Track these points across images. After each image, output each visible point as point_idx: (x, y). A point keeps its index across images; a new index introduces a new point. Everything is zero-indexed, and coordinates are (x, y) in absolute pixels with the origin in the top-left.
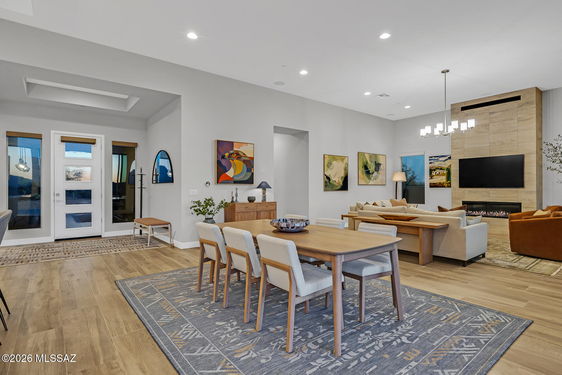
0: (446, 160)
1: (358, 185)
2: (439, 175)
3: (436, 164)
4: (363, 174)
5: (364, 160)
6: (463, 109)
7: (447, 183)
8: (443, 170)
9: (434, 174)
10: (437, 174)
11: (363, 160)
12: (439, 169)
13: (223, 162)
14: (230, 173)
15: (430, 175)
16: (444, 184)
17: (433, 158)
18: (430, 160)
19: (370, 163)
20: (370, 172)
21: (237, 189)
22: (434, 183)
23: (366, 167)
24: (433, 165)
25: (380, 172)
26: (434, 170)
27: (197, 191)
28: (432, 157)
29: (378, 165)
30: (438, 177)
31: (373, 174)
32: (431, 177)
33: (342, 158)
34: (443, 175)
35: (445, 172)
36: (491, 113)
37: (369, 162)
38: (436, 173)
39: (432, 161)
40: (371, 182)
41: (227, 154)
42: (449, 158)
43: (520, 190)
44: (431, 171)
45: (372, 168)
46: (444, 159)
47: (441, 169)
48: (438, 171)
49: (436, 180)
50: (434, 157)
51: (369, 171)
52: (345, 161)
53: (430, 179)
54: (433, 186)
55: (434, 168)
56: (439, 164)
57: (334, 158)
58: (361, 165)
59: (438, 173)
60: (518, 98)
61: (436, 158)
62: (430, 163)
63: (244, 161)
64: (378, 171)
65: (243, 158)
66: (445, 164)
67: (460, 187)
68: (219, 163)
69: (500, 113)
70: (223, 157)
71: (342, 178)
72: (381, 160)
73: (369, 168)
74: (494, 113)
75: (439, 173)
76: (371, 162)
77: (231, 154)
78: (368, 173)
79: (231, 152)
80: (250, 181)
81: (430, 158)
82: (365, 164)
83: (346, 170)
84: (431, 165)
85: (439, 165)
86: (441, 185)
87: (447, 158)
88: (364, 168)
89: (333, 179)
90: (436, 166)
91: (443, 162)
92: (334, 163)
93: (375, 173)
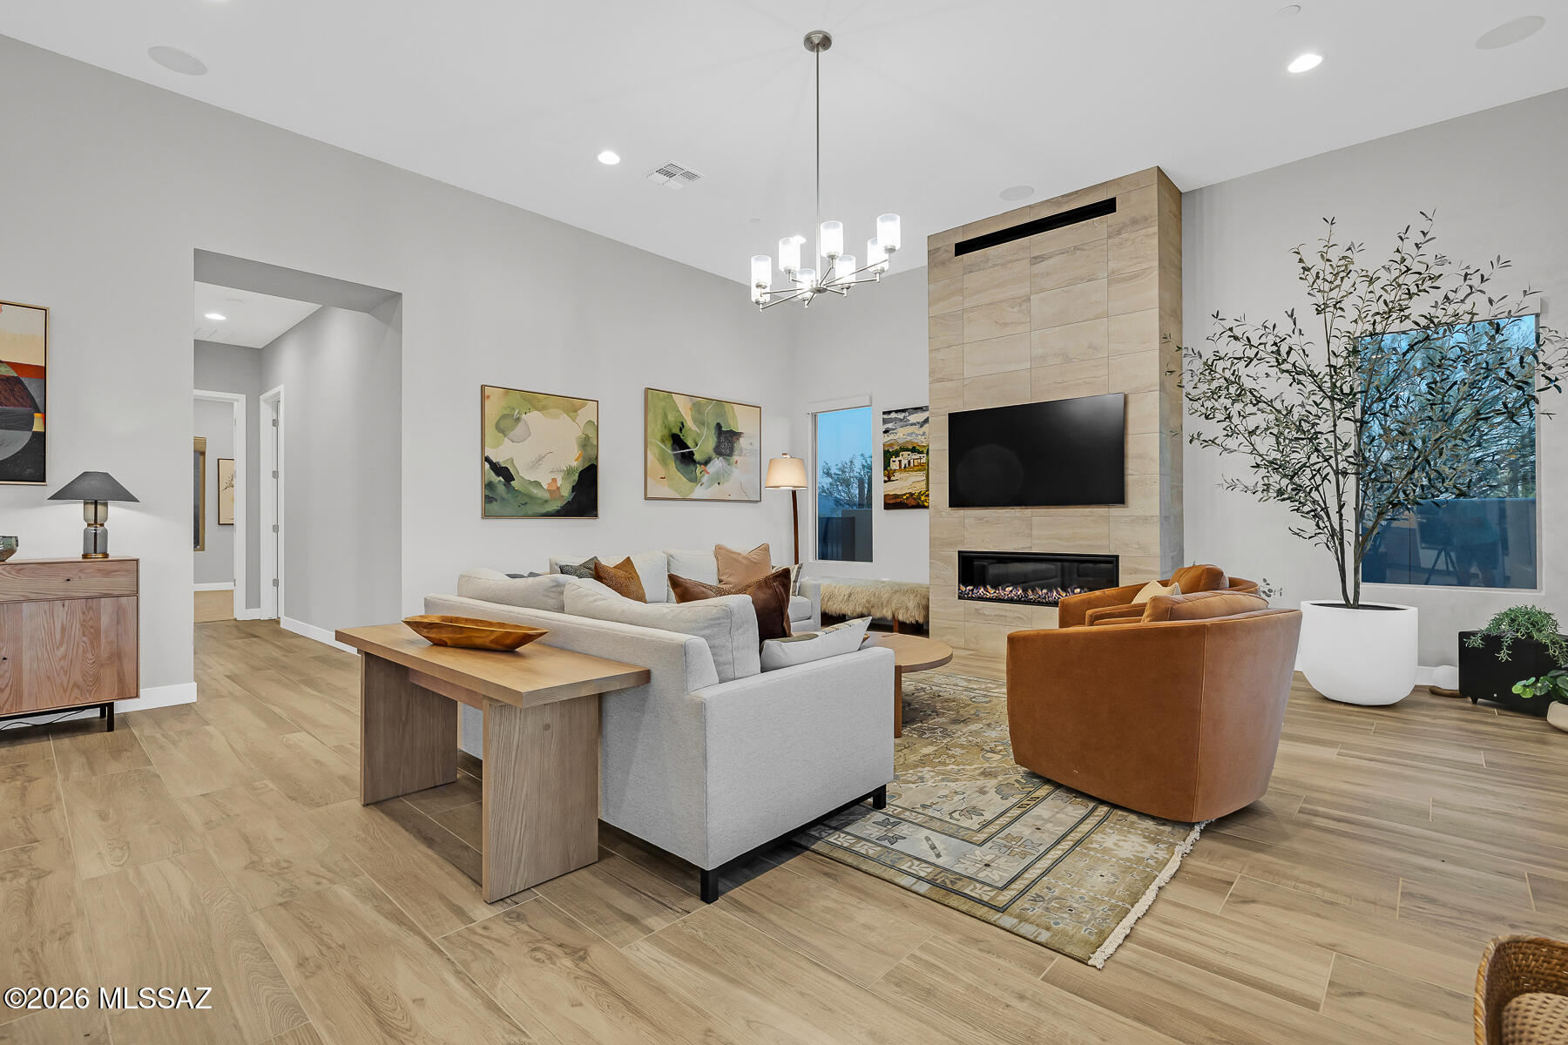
0: (928, 422)
1: (646, 499)
2: (908, 468)
3: (901, 435)
4: (664, 463)
5: (671, 418)
6: (961, 249)
8: (920, 453)
9: (894, 466)
10: (903, 466)
11: (665, 416)
12: (907, 450)
15: (885, 469)
16: (923, 498)
17: (893, 415)
18: (885, 422)
19: (694, 428)
20: (697, 457)
22: (896, 496)
23: (677, 441)
24: (892, 437)
25: (735, 458)
26: (897, 454)
28: (889, 413)
29: (727, 437)
30: (905, 474)
31: (706, 463)
32: (889, 477)
33: (571, 405)
34: (921, 467)
35: (925, 459)
36: (1036, 260)
37: (690, 423)
38: (900, 461)
39: (890, 426)
40: (701, 492)
43: (1115, 511)
44: (888, 456)
45: (703, 445)
46: (921, 418)
47: (914, 450)
48: (905, 457)
49: (905, 484)
50: (897, 412)
51: (692, 453)
52: (587, 413)
53: (885, 482)
54: (893, 503)
55: (896, 447)
56: (908, 435)
57: (530, 400)
58: (658, 431)
59: (906, 462)
60: (1108, 207)
61: (901, 416)
62: (886, 432)
64: (730, 455)
66: (924, 434)
67: (951, 505)
69: (1058, 258)
71: (569, 471)
72: (740, 421)
73: (690, 443)
74: (1041, 258)
75: (909, 462)
76: (701, 423)
78: (687, 459)
81: (886, 416)
82: (676, 431)
83: (588, 444)
84: (887, 438)
85: (909, 438)
86: (913, 503)
87: (928, 414)
88: (669, 443)
89: (525, 474)
90: (900, 441)
91: (918, 426)
92: (533, 418)
93: (717, 464)
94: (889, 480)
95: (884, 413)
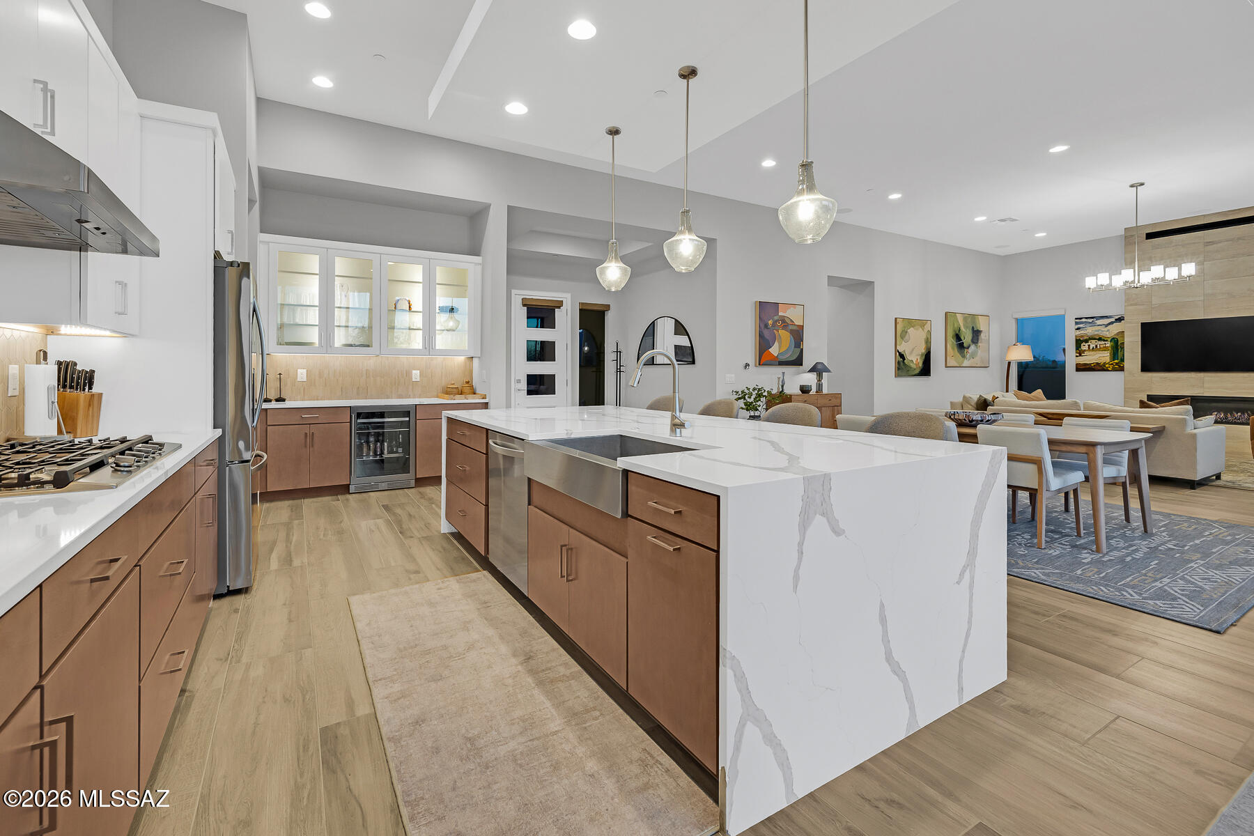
0: (1112, 323)
1: (946, 367)
2: (1096, 349)
3: (1090, 331)
4: (953, 349)
5: (956, 326)
6: (1150, 236)
7: (1112, 364)
8: (1104, 341)
9: (1084, 347)
10: (1091, 348)
11: (954, 324)
12: (1095, 339)
13: (766, 333)
14: (774, 350)
15: (1077, 349)
16: (1107, 366)
17: (1084, 320)
18: (1076, 323)
19: (964, 330)
20: (965, 345)
21: (784, 373)
22: (1086, 364)
23: (958, 337)
24: (1082, 332)
25: (979, 344)
26: (1086, 341)
27: (733, 375)
28: (1081, 319)
29: (976, 334)
30: (1094, 352)
31: (968, 348)
32: (1080, 353)
33: (922, 323)
34: (1105, 349)
35: (1108, 344)
36: (1207, 244)
37: (962, 328)
38: (1089, 346)
39: (1081, 326)
40: (966, 363)
41: (770, 322)
42: (1116, 320)
44: (1079, 342)
45: (967, 338)
46: (1106, 321)
47: (1100, 339)
48: (1093, 344)
49: (1089, 358)
50: (1086, 318)
51: (963, 343)
52: (927, 327)
53: (1077, 356)
54: (1081, 368)
55: (1086, 338)
56: (1096, 331)
57: (910, 323)
58: (951, 334)
59: (1094, 346)
61: (1090, 320)
62: (1078, 329)
63: (792, 332)
64: (977, 343)
65: (791, 327)
66: (1108, 331)
67: (1143, 370)
68: (761, 336)
69: (1226, 242)
70: (766, 326)
71: (922, 355)
72: (982, 325)
73: (962, 338)
74: (1213, 243)
75: (1096, 346)
76: (966, 327)
77: (776, 321)
78: (961, 346)
79: (776, 318)
80: (798, 362)
81: (1077, 320)
82: (957, 332)
83: (928, 342)
84: (1078, 332)
85: (1096, 333)
86: (1099, 368)
87: (1113, 320)
88: (955, 338)
89: (909, 357)
90: (1088, 334)
91: (1103, 326)
92: (911, 331)
93: (973, 347)
94: (1080, 355)
95: (1076, 319)
